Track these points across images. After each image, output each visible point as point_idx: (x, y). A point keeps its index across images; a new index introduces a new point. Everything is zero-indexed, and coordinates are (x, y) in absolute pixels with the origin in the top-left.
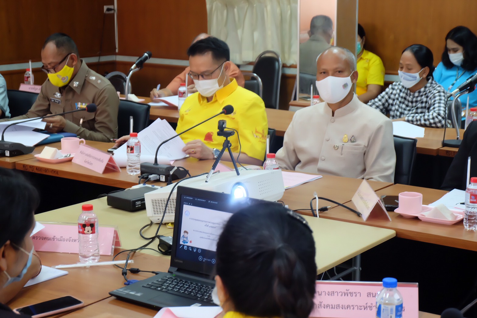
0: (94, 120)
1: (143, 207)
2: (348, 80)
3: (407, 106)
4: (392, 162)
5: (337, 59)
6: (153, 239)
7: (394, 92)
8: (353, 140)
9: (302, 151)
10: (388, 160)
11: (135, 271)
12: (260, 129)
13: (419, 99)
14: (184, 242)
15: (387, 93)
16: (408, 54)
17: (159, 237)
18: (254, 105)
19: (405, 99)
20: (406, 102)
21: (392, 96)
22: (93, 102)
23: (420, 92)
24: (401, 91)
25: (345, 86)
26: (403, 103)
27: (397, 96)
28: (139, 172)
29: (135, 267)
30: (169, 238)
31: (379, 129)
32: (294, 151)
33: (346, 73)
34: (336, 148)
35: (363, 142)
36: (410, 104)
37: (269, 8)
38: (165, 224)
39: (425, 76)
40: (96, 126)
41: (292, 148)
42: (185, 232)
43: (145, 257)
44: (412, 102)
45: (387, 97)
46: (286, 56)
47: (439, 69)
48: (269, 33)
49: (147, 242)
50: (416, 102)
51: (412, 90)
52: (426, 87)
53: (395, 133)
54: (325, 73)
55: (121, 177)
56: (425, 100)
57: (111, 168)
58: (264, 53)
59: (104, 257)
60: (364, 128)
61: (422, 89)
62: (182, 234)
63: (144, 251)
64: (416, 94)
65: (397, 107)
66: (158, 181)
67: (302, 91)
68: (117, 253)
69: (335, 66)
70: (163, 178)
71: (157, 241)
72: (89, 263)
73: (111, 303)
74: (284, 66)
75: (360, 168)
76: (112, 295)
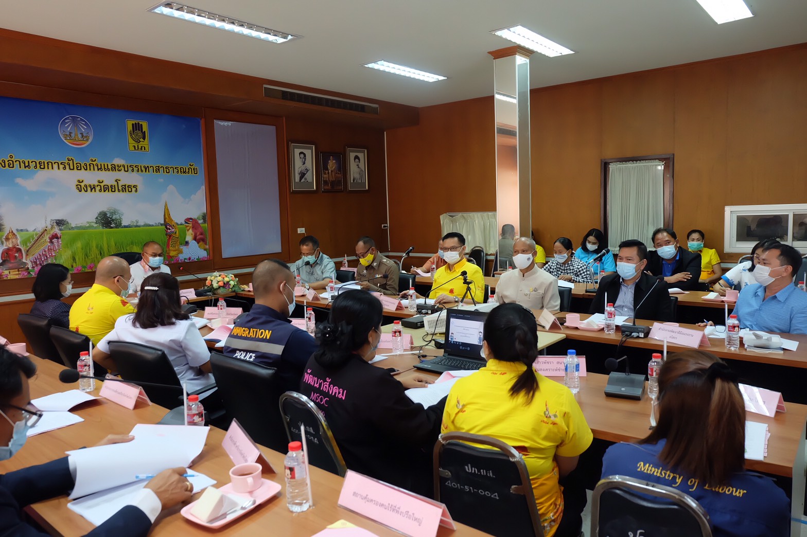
0: (386, 284)
1: (422, 326)
2: (530, 256)
3: (562, 272)
4: (559, 302)
5: (524, 243)
6: (430, 341)
7: (553, 265)
8: (535, 290)
9: (506, 297)
10: (555, 302)
11: (424, 356)
12: (480, 285)
13: (568, 268)
14: (452, 339)
15: (549, 265)
16: (558, 244)
17: (434, 340)
18: (476, 272)
19: (560, 268)
20: (561, 270)
21: (552, 267)
22: (385, 273)
23: (568, 264)
24: (557, 264)
25: (529, 259)
26: (559, 271)
27: (555, 267)
28: (416, 309)
29: (425, 354)
30: (442, 340)
31: (551, 283)
32: (502, 297)
33: (529, 252)
34: (526, 295)
35: (541, 291)
36: (563, 271)
37: (477, 222)
38: (436, 334)
39: (570, 254)
40: (387, 287)
41: (500, 295)
42: (452, 333)
43: (429, 350)
44: (564, 270)
45: (549, 267)
46: (488, 249)
47: (578, 252)
48: (477, 236)
49: (427, 343)
50: (567, 269)
51: (564, 263)
52: (571, 261)
53: (559, 285)
54: (517, 252)
55: (405, 312)
56: (572, 268)
57: (400, 307)
58: (475, 248)
59: (405, 350)
60: (542, 284)
61: (570, 262)
62: (450, 334)
63: (427, 347)
64: (566, 266)
65: (556, 273)
66: (427, 313)
67: (500, 267)
68: (412, 348)
69: (523, 248)
70: (430, 312)
71: (433, 342)
72: (398, 353)
73: (414, 371)
74: (487, 255)
75: (541, 306)
76: (415, 367)
